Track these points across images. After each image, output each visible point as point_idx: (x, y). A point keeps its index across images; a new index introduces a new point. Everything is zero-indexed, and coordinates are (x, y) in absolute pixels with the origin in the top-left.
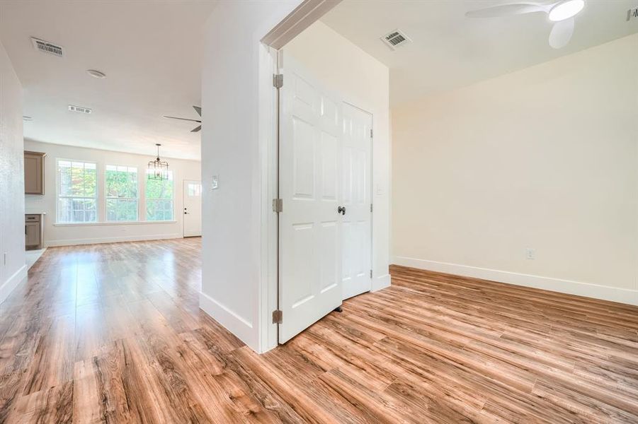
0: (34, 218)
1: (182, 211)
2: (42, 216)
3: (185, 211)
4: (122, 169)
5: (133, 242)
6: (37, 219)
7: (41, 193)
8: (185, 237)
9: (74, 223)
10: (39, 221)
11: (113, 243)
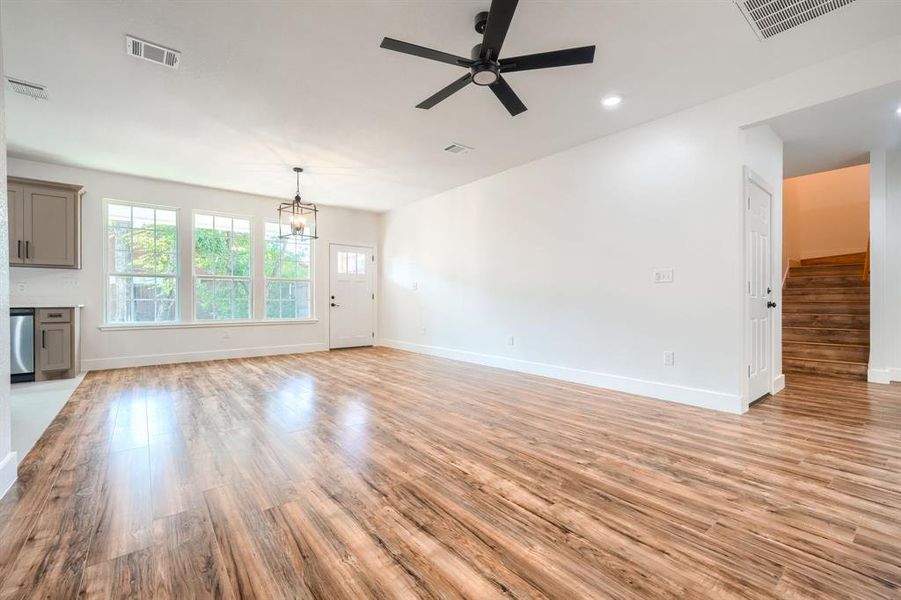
0: (60, 316)
1: (327, 301)
2: (77, 313)
3: (332, 301)
4: (223, 224)
5: (245, 359)
6: (66, 317)
7: (73, 267)
8: (331, 350)
9: (136, 323)
10: (71, 322)
11: (208, 363)
